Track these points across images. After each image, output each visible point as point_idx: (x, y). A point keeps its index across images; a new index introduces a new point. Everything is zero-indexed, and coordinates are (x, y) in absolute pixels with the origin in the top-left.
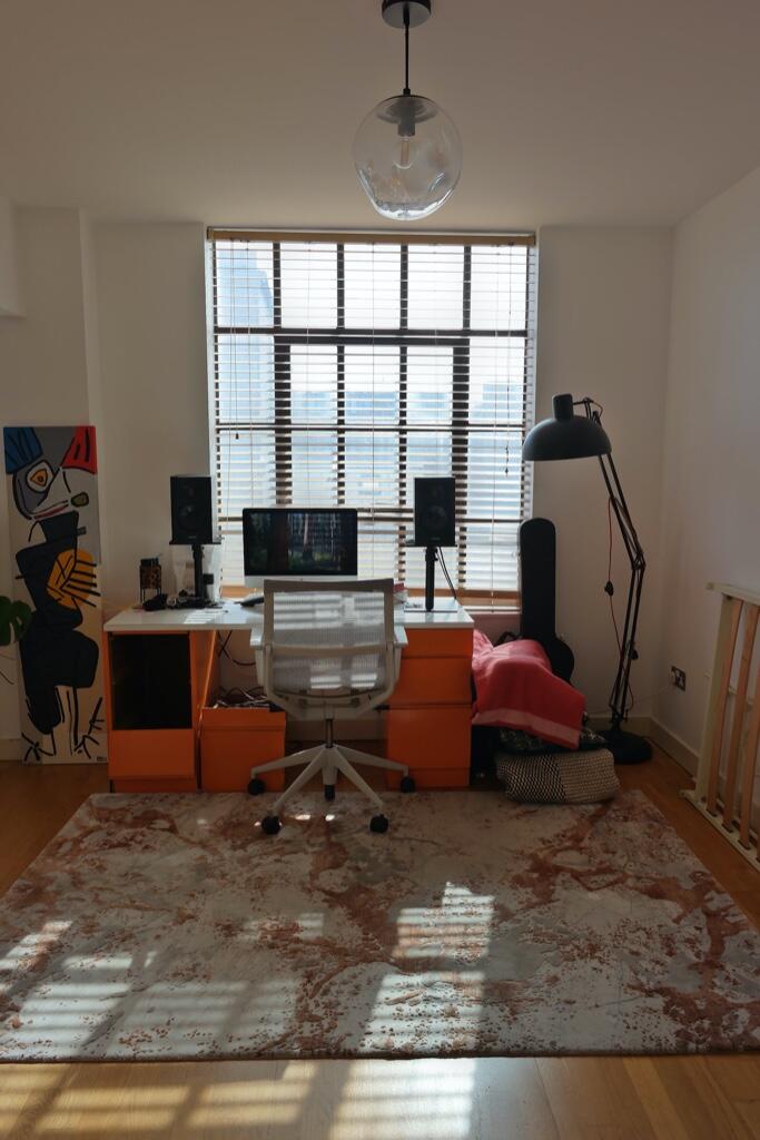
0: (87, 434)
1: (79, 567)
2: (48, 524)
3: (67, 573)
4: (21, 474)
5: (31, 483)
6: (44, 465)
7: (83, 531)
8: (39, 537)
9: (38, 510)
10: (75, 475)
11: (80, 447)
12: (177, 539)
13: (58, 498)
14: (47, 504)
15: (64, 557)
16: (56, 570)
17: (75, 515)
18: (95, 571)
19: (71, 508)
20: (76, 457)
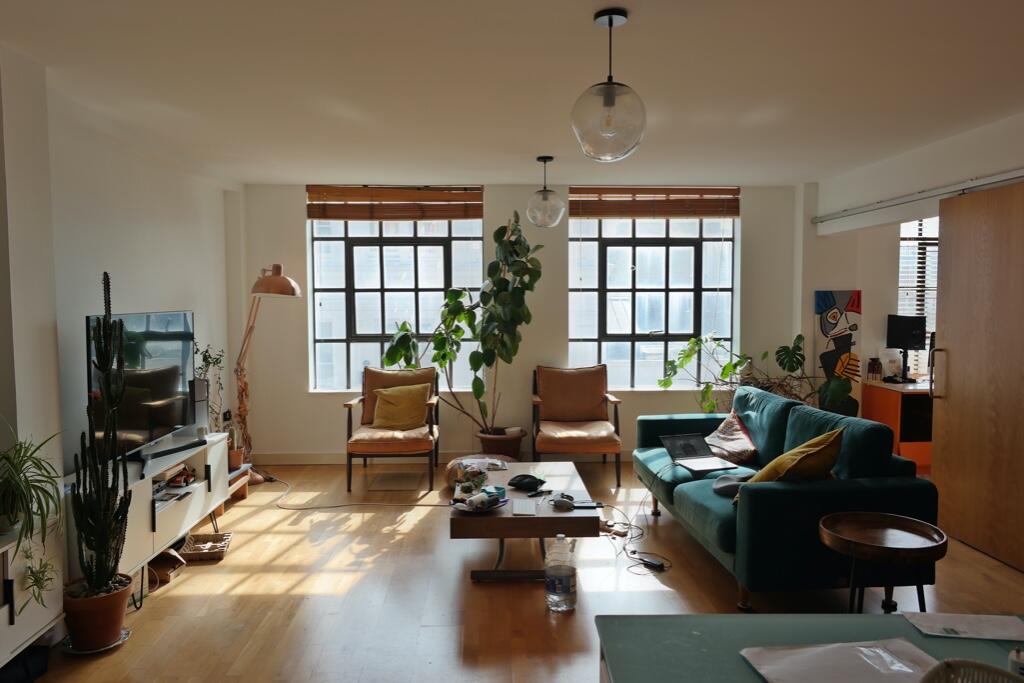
0: (858, 294)
1: (852, 362)
2: (836, 340)
3: (845, 365)
4: (824, 314)
5: (830, 320)
6: (836, 310)
7: (854, 344)
8: (832, 347)
9: (832, 333)
10: (851, 315)
11: (854, 301)
12: (890, 345)
13: (842, 327)
14: (836, 330)
15: (843, 357)
16: (840, 364)
17: (850, 335)
18: (859, 364)
19: (849, 332)
20: (852, 306)
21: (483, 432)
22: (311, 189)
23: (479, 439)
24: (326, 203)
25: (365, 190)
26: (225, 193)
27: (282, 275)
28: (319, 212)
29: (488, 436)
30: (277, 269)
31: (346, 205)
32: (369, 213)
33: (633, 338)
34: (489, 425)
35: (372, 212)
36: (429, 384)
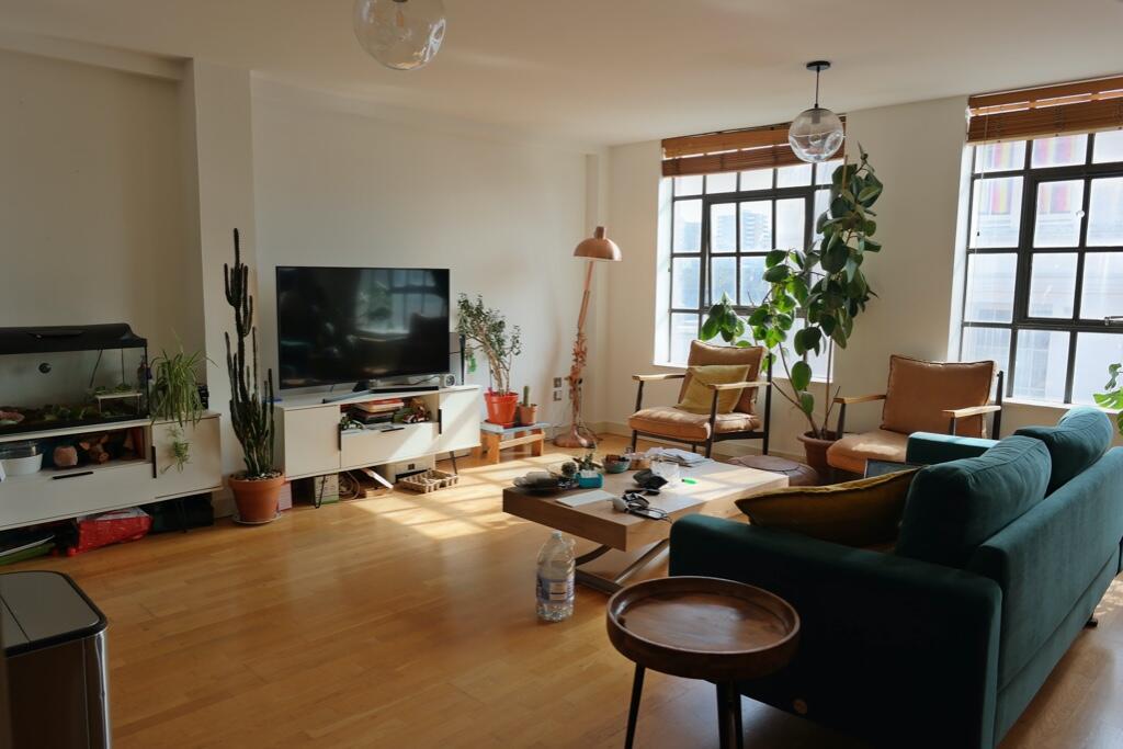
21: (808, 434)
22: (666, 143)
23: (803, 443)
24: (681, 157)
25: (720, 138)
26: (587, 156)
27: (604, 238)
28: (673, 169)
29: (815, 440)
30: (600, 231)
31: (706, 157)
32: (722, 165)
33: (1075, 325)
34: (820, 428)
35: (722, 162)
36: (748, 366)
